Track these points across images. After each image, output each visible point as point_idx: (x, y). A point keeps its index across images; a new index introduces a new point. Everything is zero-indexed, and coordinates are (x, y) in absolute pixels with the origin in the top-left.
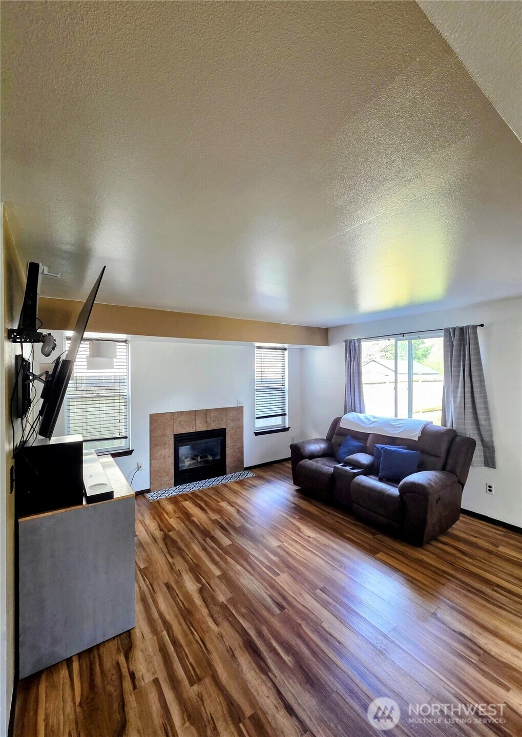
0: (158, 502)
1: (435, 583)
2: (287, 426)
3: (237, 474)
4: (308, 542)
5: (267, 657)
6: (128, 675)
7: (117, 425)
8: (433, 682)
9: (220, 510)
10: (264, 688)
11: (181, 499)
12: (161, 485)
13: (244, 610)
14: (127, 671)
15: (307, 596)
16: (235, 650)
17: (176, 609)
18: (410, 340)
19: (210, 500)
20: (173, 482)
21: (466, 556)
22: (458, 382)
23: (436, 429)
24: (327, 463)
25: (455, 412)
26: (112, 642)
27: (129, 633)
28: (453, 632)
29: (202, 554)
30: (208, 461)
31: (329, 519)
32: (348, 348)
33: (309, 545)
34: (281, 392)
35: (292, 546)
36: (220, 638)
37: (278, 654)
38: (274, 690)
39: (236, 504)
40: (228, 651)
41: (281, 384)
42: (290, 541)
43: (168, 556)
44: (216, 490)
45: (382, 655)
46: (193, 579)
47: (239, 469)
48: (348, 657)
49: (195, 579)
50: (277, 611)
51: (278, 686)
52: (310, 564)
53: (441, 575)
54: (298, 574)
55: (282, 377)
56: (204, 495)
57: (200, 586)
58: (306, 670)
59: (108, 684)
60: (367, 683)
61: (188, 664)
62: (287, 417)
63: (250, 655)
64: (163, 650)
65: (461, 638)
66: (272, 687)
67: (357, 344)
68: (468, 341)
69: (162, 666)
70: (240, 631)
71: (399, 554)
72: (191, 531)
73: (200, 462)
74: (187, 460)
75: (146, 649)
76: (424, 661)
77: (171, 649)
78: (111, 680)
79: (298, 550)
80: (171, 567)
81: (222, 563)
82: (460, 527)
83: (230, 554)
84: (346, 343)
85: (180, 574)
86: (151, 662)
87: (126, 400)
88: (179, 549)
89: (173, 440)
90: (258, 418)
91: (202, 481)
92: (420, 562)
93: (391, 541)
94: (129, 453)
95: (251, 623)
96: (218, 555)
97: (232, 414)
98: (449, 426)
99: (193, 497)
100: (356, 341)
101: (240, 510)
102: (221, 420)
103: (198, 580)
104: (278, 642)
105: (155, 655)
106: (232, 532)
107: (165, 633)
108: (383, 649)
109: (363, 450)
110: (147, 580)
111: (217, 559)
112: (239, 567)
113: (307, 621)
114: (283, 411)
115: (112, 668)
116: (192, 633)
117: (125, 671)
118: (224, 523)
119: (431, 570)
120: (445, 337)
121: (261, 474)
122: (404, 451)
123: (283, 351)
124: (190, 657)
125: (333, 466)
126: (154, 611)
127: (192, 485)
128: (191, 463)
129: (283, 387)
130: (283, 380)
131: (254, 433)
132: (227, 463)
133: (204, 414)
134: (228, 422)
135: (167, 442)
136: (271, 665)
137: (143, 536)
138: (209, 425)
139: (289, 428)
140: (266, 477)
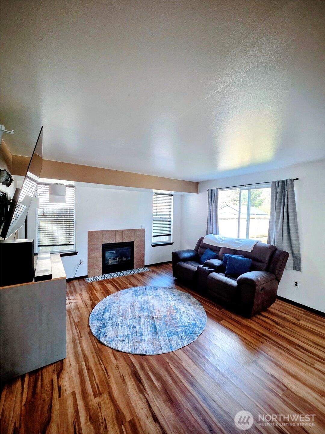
0: (91, 283)
1: (257, 341)
2: (172, 242)
3: (140, 269)
5: (145, 382)
6: (57, 388)
7: (68, 237)
8: (251, 407)
10: (140, 403)
11: (105, 282)
12: (94, 273)
14: (57, 385)
16: (126, 376)
17: (93, 348)
18: (249, 189)
19: (122, 283)
20: (101, 272)
21: (278, 325)
22: (279, 216)
23: (263, 245)
24: (194, 265)
25: (276, 235)
26: (51, 366)
27: (62, 362)
28: (267, 374)
30: (123, 261)
32: (210, 195)
34: (168, 221)
36: (117, 368)
37: (152, 381)
38: (146, 405)
40: (121, 377)
41: (169, 217)
44: (127, 278)
45: (219, 386)
47: (142, 266)
48: (197, 386)
51: (149, 402)
53: (262, 337)
55: (169, 212)
56: (120, 281)
58: (169, 392)
59: (44, 393)
60: (208, 405)
61: (95, 383)
62: (172, 236)
63: (134, 380)
64: (81, 374)
65: (272, 378)
66: (145, 403)
67: (216, 192)
68: (287, 190)
69: (79, 384)
70: (130, 365)
71: (236, 322)
73: (118, 261)
74: (110, 259)
75: (70, 372)
76: (246, 392)
77: (86, 373)
78: (46, 390)
82: (275, 307)
84: (209, 191)
86: (72, 381)
87: (73, 222)
89: (102, 247)
90: (154, 236)
91: (119, 272)
92: (248, 328)
93: (230, 314)
94: (75, 254)
95: (137, 360)
97: (138, 233)
98: (272, 244)
99: (113, 281)
100: (215, 190)
102: (131, 237)
104: (153, 373)
105: (76, 376)
107: (84, 363)
108: (220, 382)
109: (217, 257)
110: (78, 329)
113: (172, 361)
114: (170, 232)
115: (48, 383)
116: (100, 364)
117: (55, 385)
119: (255, 333)
120: (272, 187)
121: (155, 269)
122: (242, 258)
123: (170, 196)
124: (96, 379)
125: (197, 266)
126: (79, 349)
127: (112, 274)
128: (113, 261)
129: (170, 218)
130: (170, 214)
131: (151, 245)
132: (134, 262)
133: (121, 232)
134: (136, 238)
135: (98, 248)
136: (147, 387)
137: (80, 302)
138: (124, 239)
139: (173, 243)
140: (157, 271)
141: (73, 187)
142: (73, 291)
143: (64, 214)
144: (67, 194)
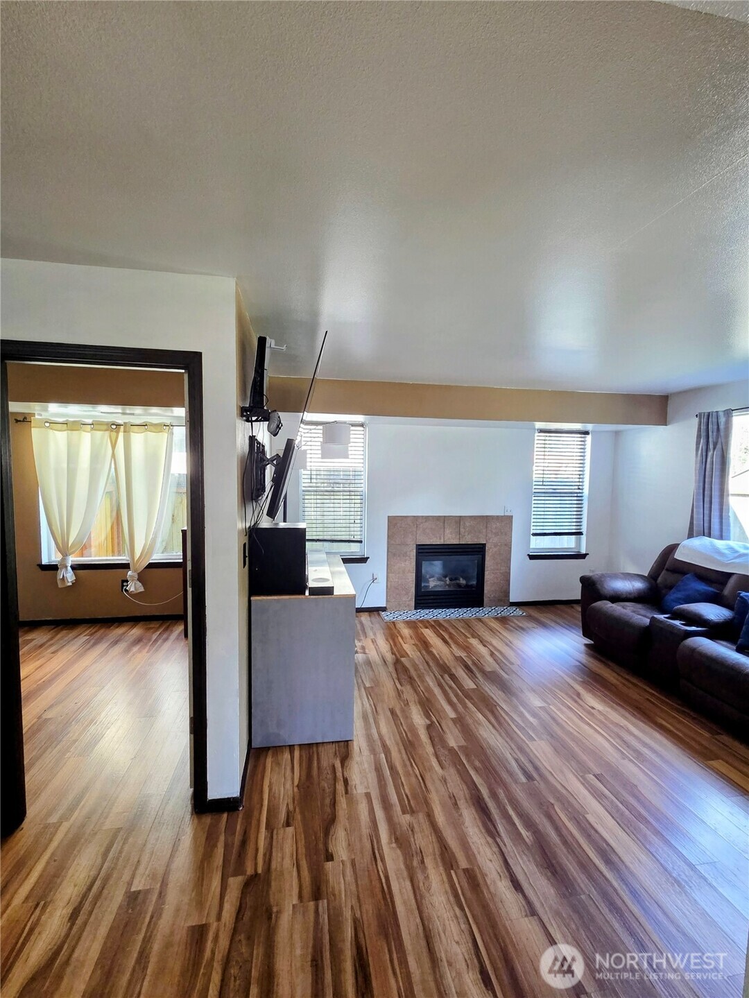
0: (394, 623)
2: (583, 551)
3: (499, 609)
4: (589, 713)
5: (498, 821)
6: (342, 779)
7: (351, 525)
9: (468, 647)
10: (487, 850)
11: (421, 625)
12: (399, 605)
13: (477, 763)
14: (341, 775)
15: (571, 777)
16: (460, 800)
17: (398, 737)
19: (457, 633)
20: (413, 604)
24: (643, 612)
26: (331, 745)
27: (347, 744)
29: (437, 691)
30: (459, 585)
31: (634, 694)
32: (705, 428)
33: (589, 717)
34: (576, 498)
35: (562, 712)
36: (442, 780)
37: (514, 824)
38: (500, 857)
39: (492, 645)
40: (450, 798)
41: (577, 487)
42: (561, 706)
43: (397, 682)
44: (467, 623)
45: (678, 885)
46: (422, 713)
47: (502, 603)
49: (424, 713)
50: (523, 779)
51: (506, 855)
52: (584, 741)
54: (565, 748)
55: (578, 476)
56: (450, 626)
57: (428, 722)
58: (549, 854)
59: (323, 780)
61: (404, 793)
62: (584, 537)
63: (476, 811)
64: (378, 769)
66: (498, 853)
67: (722, 420)
69: (376, 783)
70: (469, 784)
72: (427, 663)
73: (449, 585)
74: (432, 579)
75: (361, 763)
77: (387, 772)
78: (326, 778)
79: (569, 718)
80: (399, 694)
81: (460, 707)
83: (472, 699)
84: (700, 419)
85: (408, 704)
86: (365, 776)
87: (362, 497)
88: (411, 678)
89: (415, 551)
90: (535, 535)
91: (450, 609)
94: (363, 560)
95: (483, 779)
96: (457, 695)
97: (494, 525)
99: (436, 626)
100: (721, 414)
101: (495, 652)
102: (480, 532)
103: (428, 716)
104: (517, 811)
105: (370, 772)
106: (478, 675)
107: (383, 756)
108: (682, 879)
109: (716, 599)
110: (371, 699)
111: (455, 700)
112: (480, 716)
113: (564, 805)
114: (579, 527)
115: (328, 768)
116: (412, 766)
117: (339, 774)
118: (470, 663)
121: (536, 614)
123: (583, 436)
124: (405, 787)
125: (651, 616)
126: (374, 731)
127: (436, 611)
128: (439, 583)
129: (580, 491)
130: (581, 480)
131: (528, 555)
132: (485, 592)
133: (456, 522)
134: (490, 535)
135: (408, 553)
136: (501, 831)
137: (373, 654)
138: (463, 537)
139: (586, 554)
140: (543, 619)
141: (362, 425)
142: (360, 632)
143: (344, 481)
144: (352, 440)
